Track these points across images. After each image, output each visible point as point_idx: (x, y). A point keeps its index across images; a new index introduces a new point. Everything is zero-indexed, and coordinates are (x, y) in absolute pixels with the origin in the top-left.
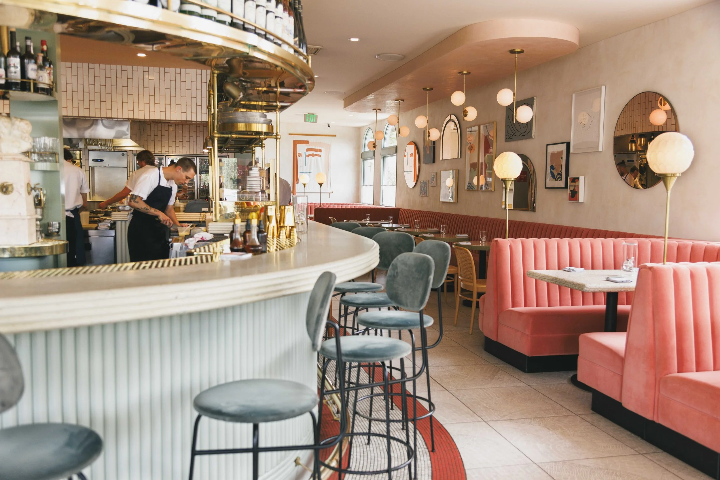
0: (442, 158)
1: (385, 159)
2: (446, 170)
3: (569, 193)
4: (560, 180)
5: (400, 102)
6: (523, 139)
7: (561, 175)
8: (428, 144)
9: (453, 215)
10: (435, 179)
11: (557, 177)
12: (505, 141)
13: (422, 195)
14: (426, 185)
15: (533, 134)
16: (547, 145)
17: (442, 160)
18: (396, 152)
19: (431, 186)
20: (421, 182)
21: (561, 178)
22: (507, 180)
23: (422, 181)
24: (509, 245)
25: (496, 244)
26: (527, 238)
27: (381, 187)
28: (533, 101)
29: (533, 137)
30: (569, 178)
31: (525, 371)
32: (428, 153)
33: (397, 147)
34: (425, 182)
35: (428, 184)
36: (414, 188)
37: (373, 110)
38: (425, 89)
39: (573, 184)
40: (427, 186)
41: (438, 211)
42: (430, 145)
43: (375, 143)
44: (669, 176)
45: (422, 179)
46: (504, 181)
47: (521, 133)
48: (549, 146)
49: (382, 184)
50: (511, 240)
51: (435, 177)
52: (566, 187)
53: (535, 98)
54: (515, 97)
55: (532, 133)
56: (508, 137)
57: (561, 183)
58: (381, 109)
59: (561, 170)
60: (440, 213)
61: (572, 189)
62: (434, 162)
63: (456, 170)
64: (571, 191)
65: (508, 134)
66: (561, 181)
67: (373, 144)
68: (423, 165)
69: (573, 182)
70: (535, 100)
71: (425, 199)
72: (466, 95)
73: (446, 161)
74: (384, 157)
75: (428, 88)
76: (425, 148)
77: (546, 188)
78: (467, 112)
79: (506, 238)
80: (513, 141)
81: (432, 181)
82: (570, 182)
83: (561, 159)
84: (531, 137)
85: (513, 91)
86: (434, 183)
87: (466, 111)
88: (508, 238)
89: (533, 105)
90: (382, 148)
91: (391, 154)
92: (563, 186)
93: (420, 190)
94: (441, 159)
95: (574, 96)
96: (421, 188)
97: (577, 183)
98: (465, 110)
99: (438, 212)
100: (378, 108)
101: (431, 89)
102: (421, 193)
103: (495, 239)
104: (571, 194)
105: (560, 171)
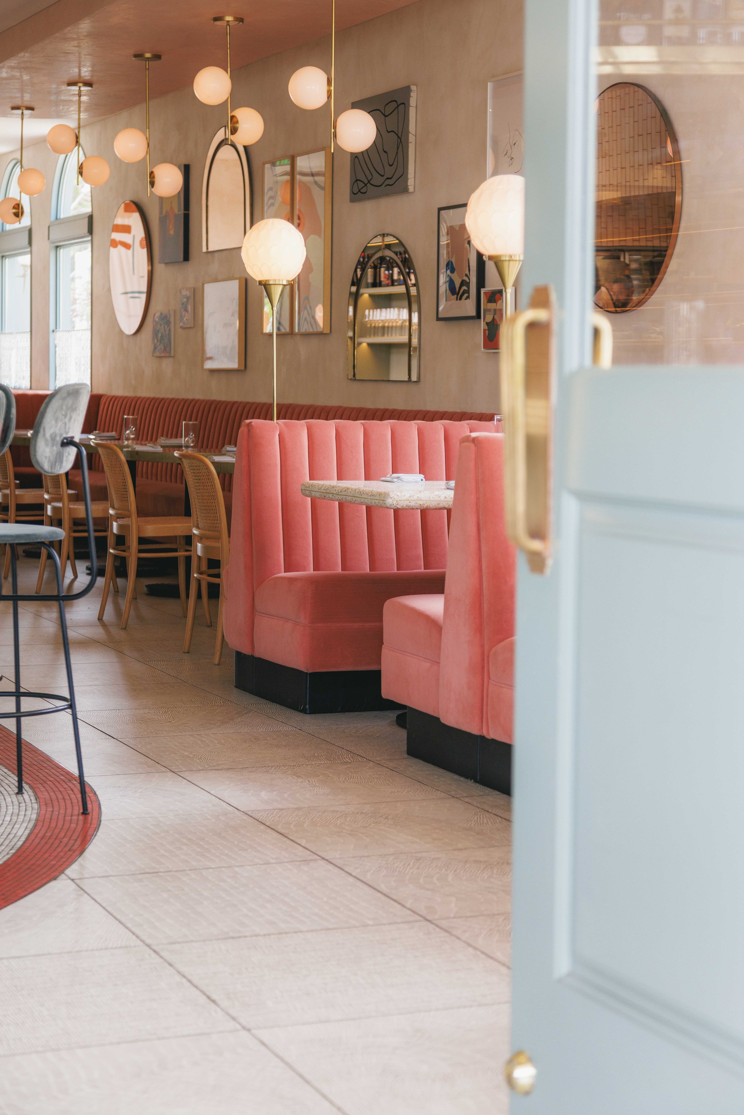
0: (207, 249)
1: (62, 252)
2: (216, 280)
3: (484, 330)
4: (466, 299)
5: (83, 88)
6: (387, 195)
7: (468, 284)
8: (172, 208)
9: (234, 403)
10: (190, 308)
11: (460, 288)
12: (352, 201)
13: (158, 354)
14: (168, 323)
15: (411, 182)
16: (440, 209)
17: (208, 252)
18: (91, 231)
19: (182, 327)
20: (154, 315)
21: (468, 292)
22: (271, 283)
23: (158, 315)
24: (278, 433)
25: (249, 431)
26: (327, 419)
27: (51, 335)
28: (409, 96)
29: (411, 189)
30: (483, 291)
31: (304, 711)
32: (172, 232)
33: (91, 218)
34: (166, 317)
35: (172, 320)
36: (139, 335)
37: (14, 108)
38: (139, 56)
39: (491, 306)
40: (172, 325)
41: (199, 396)
42: (176, 211)
43: (18, 205)
44: (505, 261)
45: (158, 307)
46: (265, 285)
47: (385, 178)
48: (442, 212)
49: (52, 327)
50: (284, 423)
51: (191, 301)
52: (478, 316)
53: (413, 88)
54: (332, 88)
55: (407, 179)
56: (356, 190)
57: (468, 307)
58: (35, 107)
59: (467, 272)
60: (203, 401)
61: (489, 318)
62: (186, 257)
63: (239, 279)
64: (487, 324)
65: (357, 180)
66: (468, 300)
67: (14, 208)
68: (160, 268)
69: (491, 302)
70: (412, 94)
71: (167, 366)
72: (233, 78)
73: (216, 254)
74: (57, 247)
75: (148, 55)
76: (163, 220)
77: (438, 319)
78: (237, 122)
79: (272, 419)
80: (369, 199)
81: (183, 313)
82: (486, 301)
83: (467, 246)
84: (405, 190)
85: (328, 72)
86: (188, 317)
87: (234, 119)
88: (278, 419)
89: (409, 106)
90: (53, 218)
91: (74, 239)
92: (473, 313)
93: (153, 339)
94: (204, 250)
95: (490, 85)
96: (155, 333)
97: (499, 302)
98: (233, 117)
99: (198, 400)
100: (29, 104)
101: (157, 57)
102: (155, 348)
103: (248, 421)
104: (487, 332)
105: (466, 275)
